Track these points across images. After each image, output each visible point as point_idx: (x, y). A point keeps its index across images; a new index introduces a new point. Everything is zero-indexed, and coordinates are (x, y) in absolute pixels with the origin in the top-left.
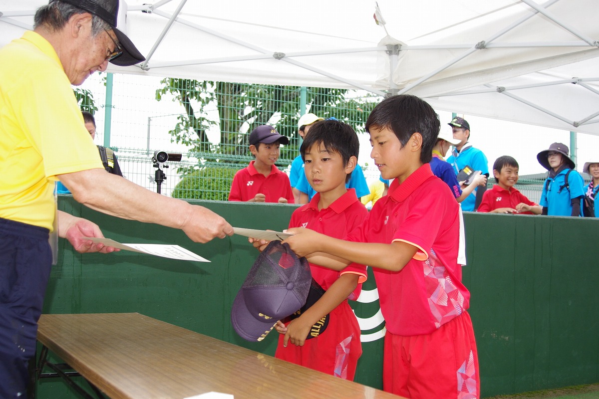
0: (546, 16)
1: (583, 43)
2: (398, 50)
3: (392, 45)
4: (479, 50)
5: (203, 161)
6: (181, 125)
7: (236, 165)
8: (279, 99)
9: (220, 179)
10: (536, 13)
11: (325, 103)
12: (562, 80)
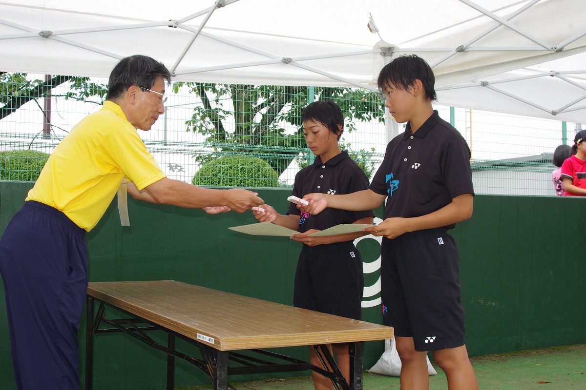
0: (508, 27)
1: (540, 48)
2: (391, 52)
3: (386, 48)
4: (459, 53)
6: (197, 116)
8: (289, 93)
9: (236, 166)
10: (500, 25)
11: (332, 93)
12: (542, 73)
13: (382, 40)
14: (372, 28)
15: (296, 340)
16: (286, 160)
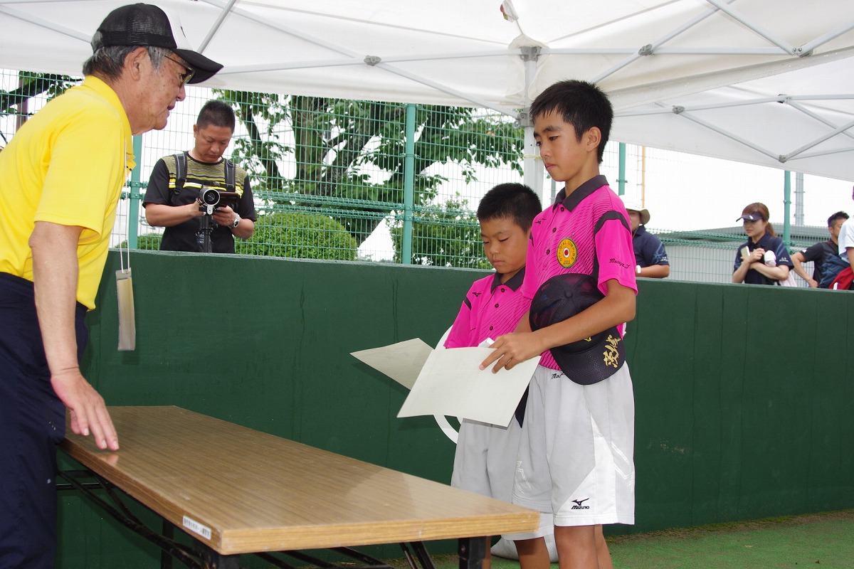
0: (728, 15)
1: (777, 50)
2: (536, 54)
3: (529, 48)
4: (644, 57)
5: (271, 203)
6: (240, 152)
7: (316, 209)
8: (377, 118)
9: (294, 228)
10: (716, 11)
11: (442, 123)
12: (764, 97)
13: (522, 33)
14: (507, 13)
16: (369, 221)
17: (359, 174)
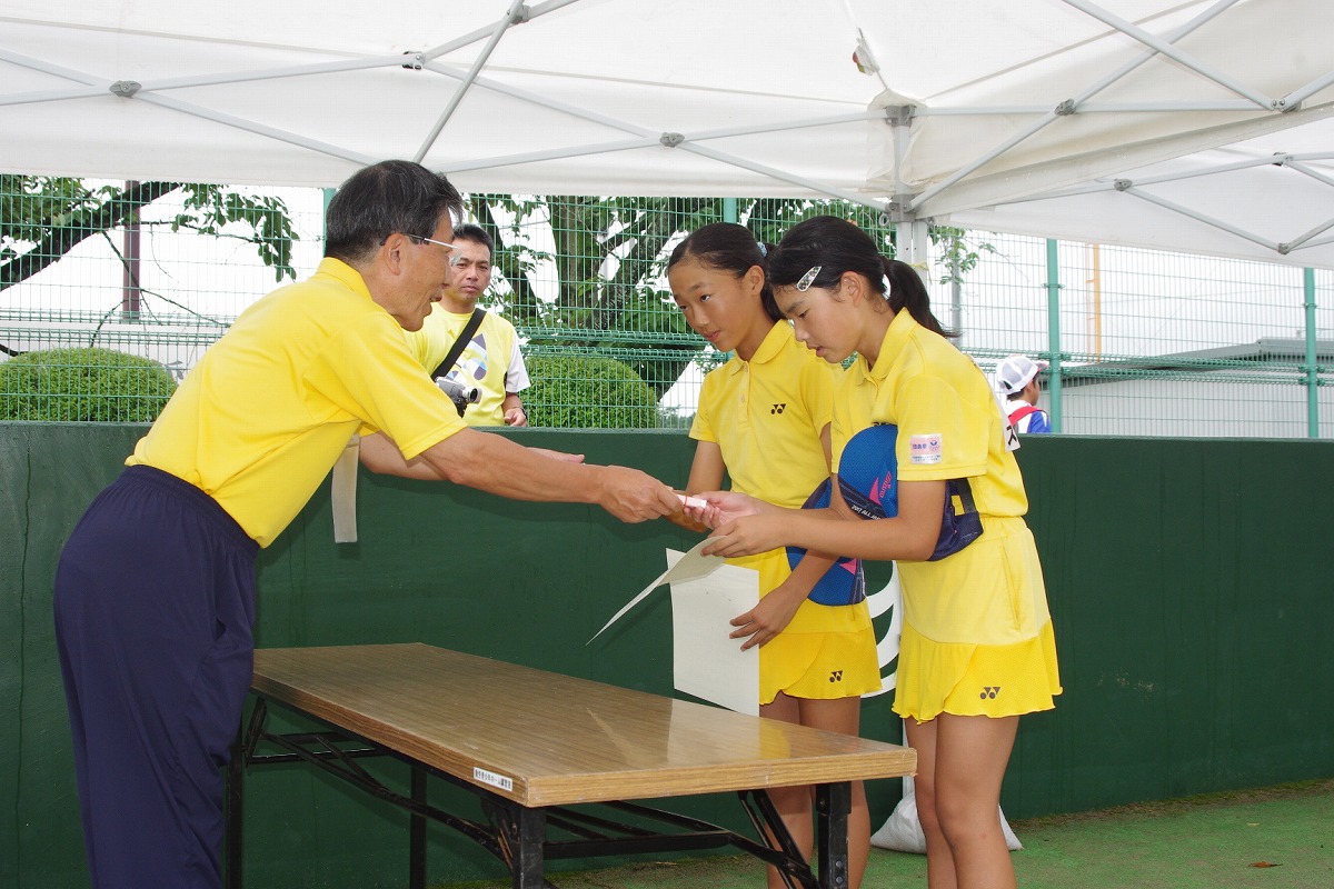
0: (1172, 59)
1: (1246, 104)
2: (908, 116)
3: (898, 107)
4: (1063, 117)
8: (680, 212)
9: (562, 378)
10: (1154, 54)
11: (778, 210)
12: (1254, 159)
13: (887, 89)
14: (862, 63)
15: (698, 782)
16: (674, 363)
17: (655, 290)
